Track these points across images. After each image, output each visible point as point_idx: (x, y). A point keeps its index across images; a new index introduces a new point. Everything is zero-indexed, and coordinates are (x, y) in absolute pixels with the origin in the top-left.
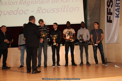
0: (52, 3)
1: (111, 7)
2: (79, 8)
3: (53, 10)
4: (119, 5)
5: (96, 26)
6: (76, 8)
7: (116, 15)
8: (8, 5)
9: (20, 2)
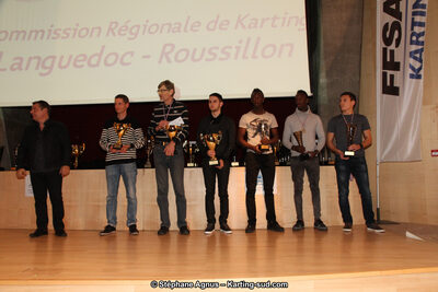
1: (397, 46)
2: (292, 46)
3: (210, 52)
4: (421, 39)
5: (347, 106)
7: (410, 71)
8: (74, 36)
9: (110, 29)
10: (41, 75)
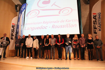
0: (61, 22)
1: (96, 25)
2: (76, 25)
3: (61, 26)
6: (74, 25)
8: (37, 24)
9: (44, 23)
10: (32, 30)
